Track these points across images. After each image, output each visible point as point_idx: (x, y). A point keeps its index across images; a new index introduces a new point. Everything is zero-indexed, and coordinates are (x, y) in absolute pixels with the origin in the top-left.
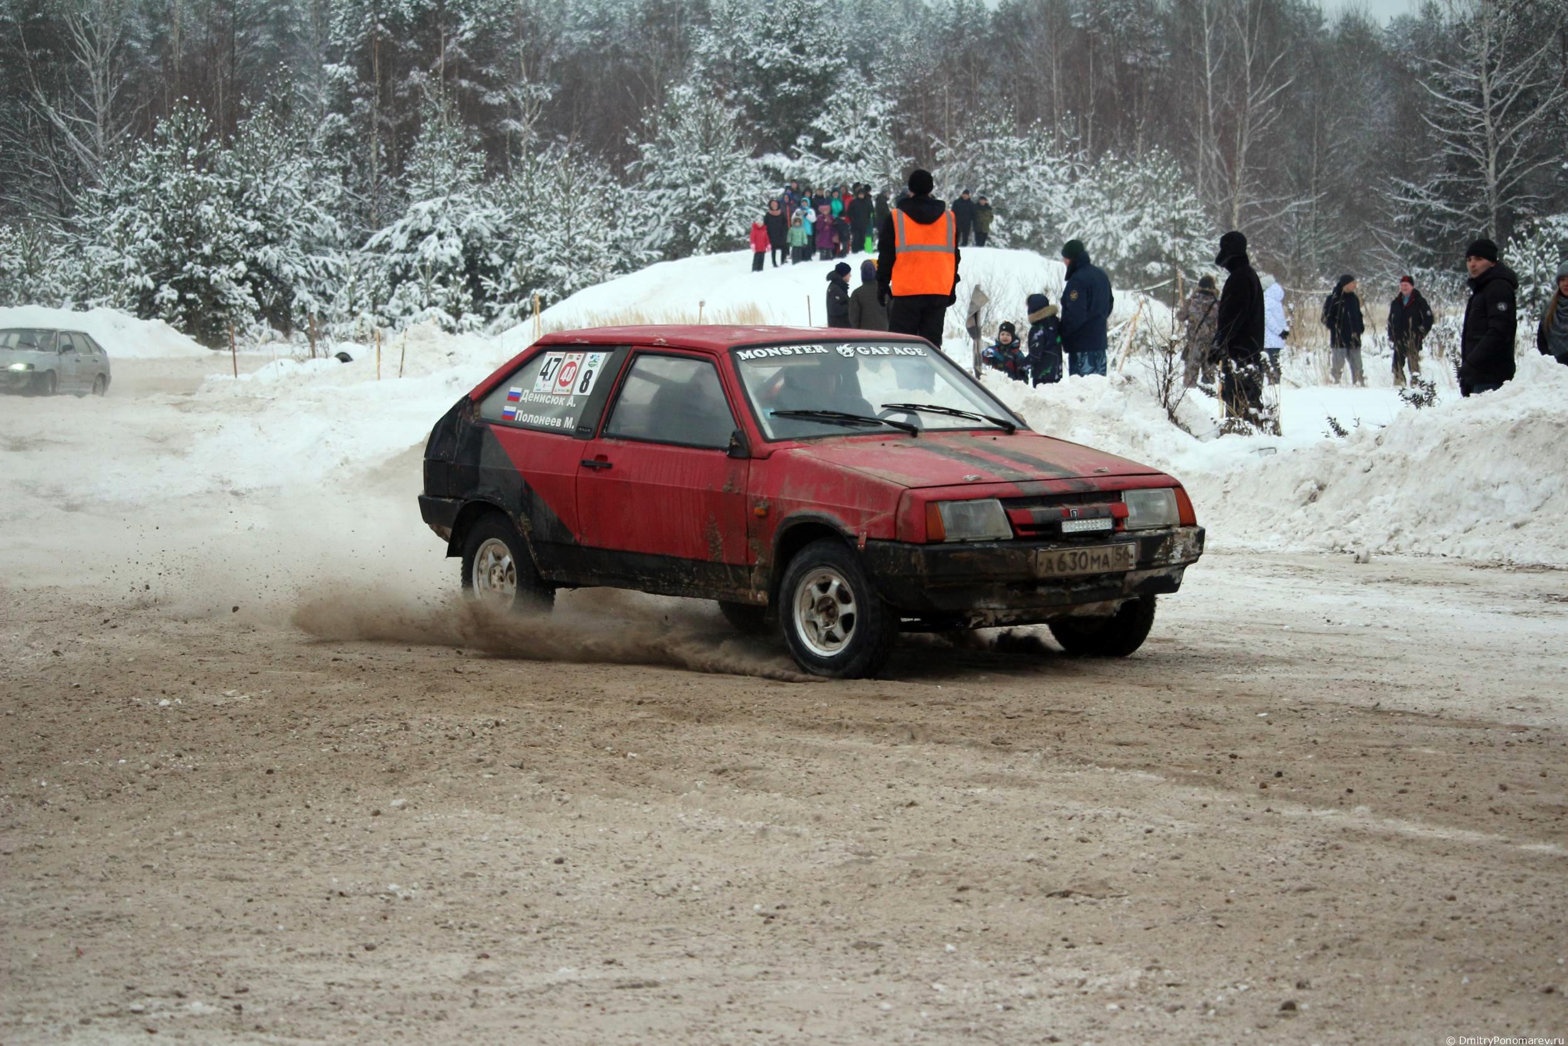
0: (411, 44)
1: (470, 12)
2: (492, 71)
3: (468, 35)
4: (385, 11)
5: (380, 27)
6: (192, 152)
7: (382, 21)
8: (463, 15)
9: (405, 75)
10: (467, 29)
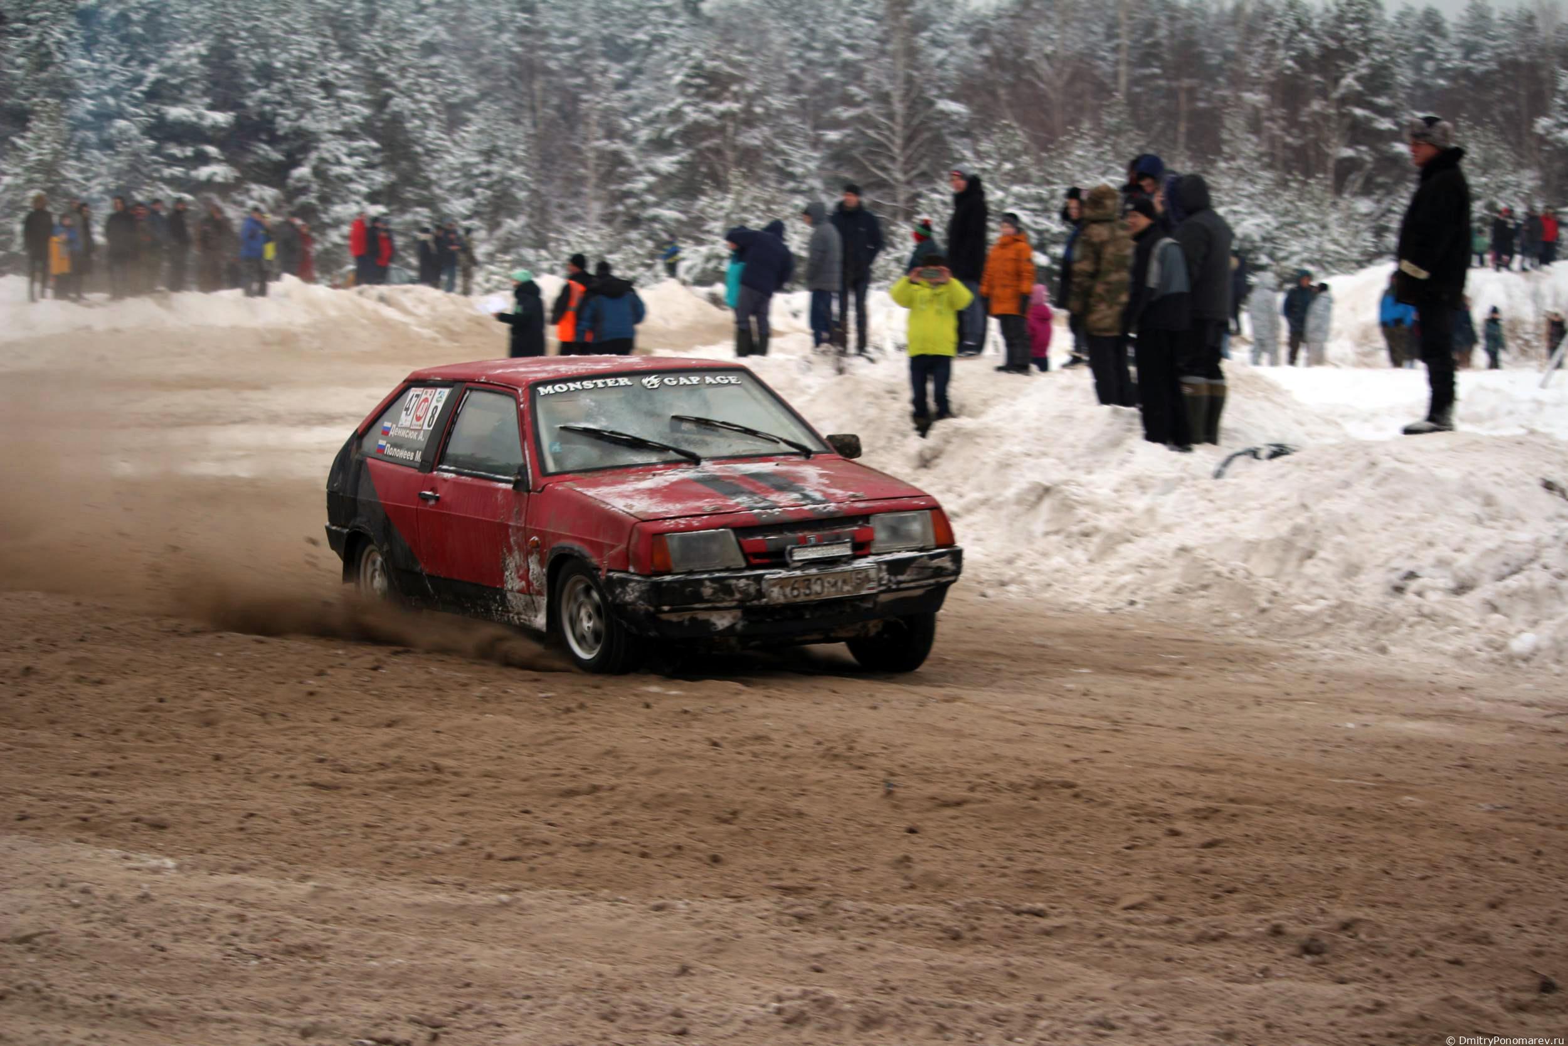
0: (1316, 77)
1: (1366, 50)
2: (1383, 101)
3: (1364, 71)
4: (1293, 49)
5: (1290, 63)
6: (1008, 166)
7: (1292, 58)
8: (1360, 54)
9: (1307, 103)
10: (1362, 67)
